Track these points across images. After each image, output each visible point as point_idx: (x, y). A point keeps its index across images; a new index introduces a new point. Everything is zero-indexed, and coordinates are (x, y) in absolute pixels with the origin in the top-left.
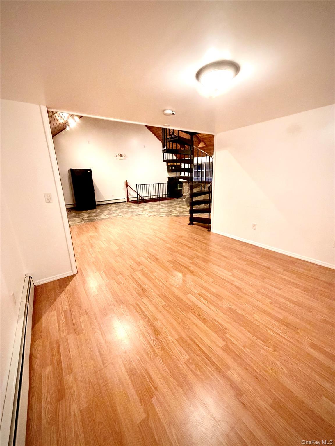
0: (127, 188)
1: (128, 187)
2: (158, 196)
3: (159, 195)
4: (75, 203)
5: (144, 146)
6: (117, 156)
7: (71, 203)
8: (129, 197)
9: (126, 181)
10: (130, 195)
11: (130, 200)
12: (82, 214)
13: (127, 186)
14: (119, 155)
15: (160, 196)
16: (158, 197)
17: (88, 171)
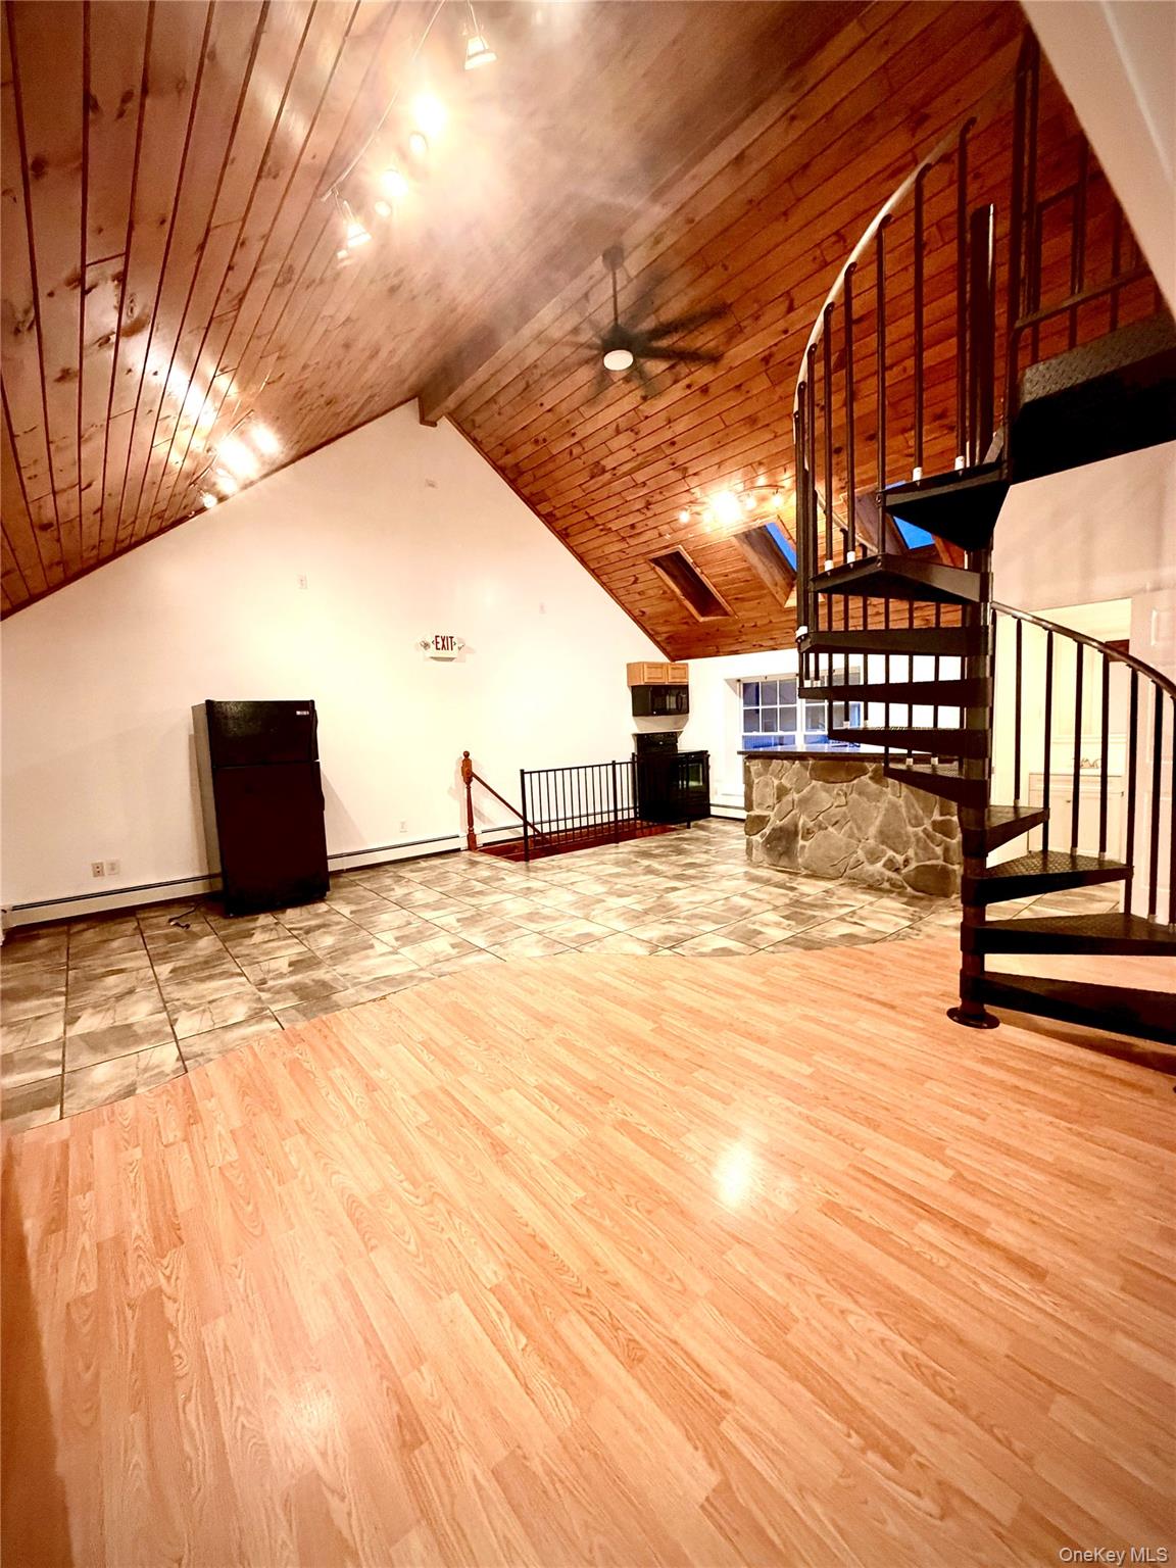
0: (469, 789)
1: (475, 783)
2: (612, 815)
3: (616, 811)
4: (217, 869)
5: (542, 607)
6: (426, 646)
7: (197, 874)
8: (477, 829)
9: (467, 754)
10: (481, 816)
11: (481, 840)
12: (258, 937)
13: (468, 775)
14: (439, 640)
15: (619, 813)
16: (612, 819)
17: (298, 713)
